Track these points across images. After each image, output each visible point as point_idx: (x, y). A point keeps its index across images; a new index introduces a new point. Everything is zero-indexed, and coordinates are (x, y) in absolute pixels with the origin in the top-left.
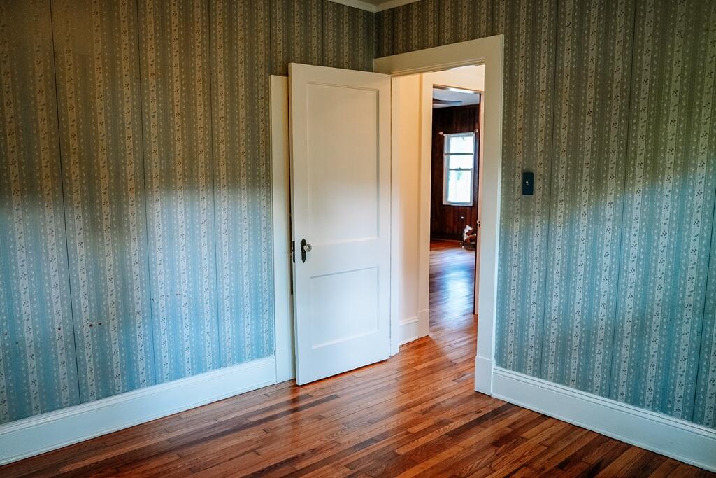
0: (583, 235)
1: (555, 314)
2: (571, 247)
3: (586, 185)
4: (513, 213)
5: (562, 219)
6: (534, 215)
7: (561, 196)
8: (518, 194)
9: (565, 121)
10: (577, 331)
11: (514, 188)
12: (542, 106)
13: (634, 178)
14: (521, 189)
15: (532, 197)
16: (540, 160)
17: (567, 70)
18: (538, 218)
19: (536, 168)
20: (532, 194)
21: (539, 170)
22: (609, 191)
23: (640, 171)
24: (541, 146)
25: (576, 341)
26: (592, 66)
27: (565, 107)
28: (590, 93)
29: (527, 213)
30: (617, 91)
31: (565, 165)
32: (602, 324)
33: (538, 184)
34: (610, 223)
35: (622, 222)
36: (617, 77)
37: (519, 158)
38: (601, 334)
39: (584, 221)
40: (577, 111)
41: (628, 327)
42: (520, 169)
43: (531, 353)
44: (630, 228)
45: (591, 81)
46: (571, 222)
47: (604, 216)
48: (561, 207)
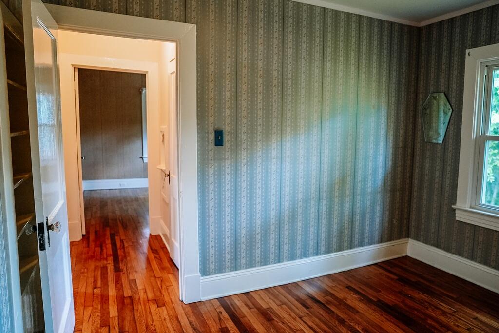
0: (259, 169)
1: (244, 225)
2: (252, 179)
3: (259, 138)
4: (208, 160)
5: (245, 161)
6: (225, 160)
7: (244, 146)
8: (212, 146)
9: (244, 96)
10: (258, 230)
11: (208, 141)
12: (228, 84)
13: (286, 133)
14: (213, 143)
15: (223, 147)
16: (228, 121)
17: (245, 63)
18: (228, 162)
19: (225, 127)
20: (222, 145)
21: (227, 129)
22: (273, 142)
23: (288, 129)
24: (228, 112)
25: (258, 237)
26: (260, 64)
27: (244, 87)
28: (260, 80)
29: (220, 159)
30: (275, 82)
31: (246, 125)
32: (273, 221)
33: (226, 138)
34: (275, 160)
35: (281, 159)
36: (275, 73)
37: (211, 120)
38: (273, 228)
39: (259, 161)
40: (252, 91)
41: (287, 219)
42: (213, 127)
43: (228, 256)
44: (285, 162)
45: (260, 73)
46: (251, 161)
47: (271, 156)
48: (244, 153)
